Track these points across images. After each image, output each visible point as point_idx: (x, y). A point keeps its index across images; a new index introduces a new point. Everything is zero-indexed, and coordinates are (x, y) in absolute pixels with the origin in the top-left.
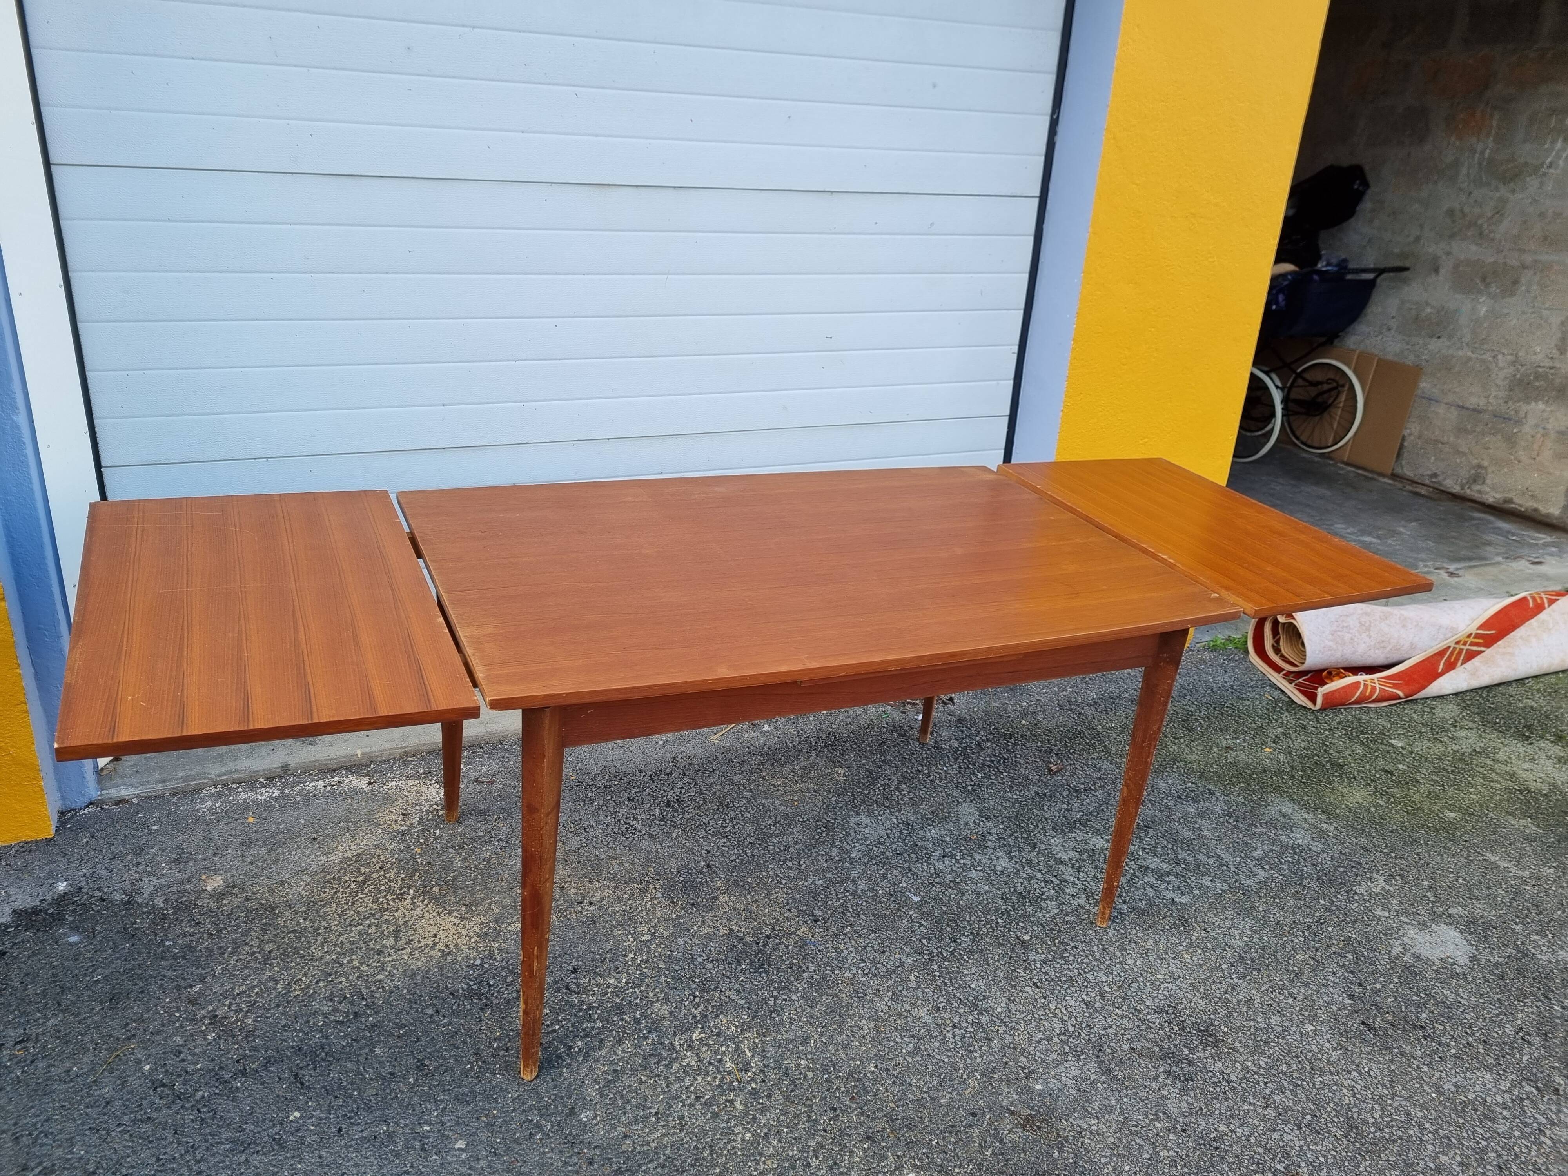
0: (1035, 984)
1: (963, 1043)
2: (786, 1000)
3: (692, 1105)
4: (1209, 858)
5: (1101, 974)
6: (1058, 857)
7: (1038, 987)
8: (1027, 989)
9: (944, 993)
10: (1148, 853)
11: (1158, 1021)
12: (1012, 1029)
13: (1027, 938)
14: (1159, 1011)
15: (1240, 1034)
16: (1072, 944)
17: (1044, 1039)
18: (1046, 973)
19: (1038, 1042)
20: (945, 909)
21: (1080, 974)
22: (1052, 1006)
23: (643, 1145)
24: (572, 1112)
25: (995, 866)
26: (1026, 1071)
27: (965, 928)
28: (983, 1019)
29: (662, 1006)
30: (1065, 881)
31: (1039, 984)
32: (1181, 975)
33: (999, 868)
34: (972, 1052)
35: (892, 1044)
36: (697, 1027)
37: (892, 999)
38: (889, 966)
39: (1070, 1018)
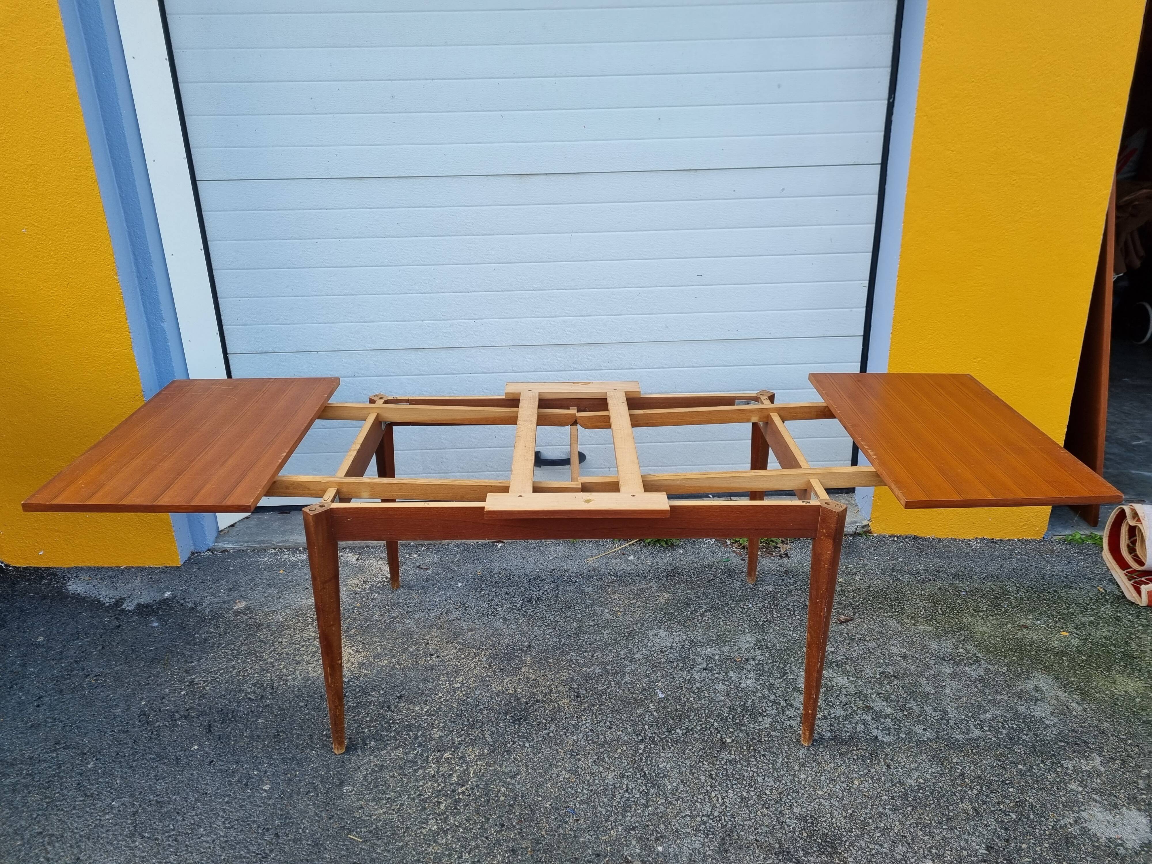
0: (711, 774)
1: (625, 804)
2: (520, 745)
3: (414, 799)
4: (935, 711)
5: (771, 779)
6: (798, 686)
7: (712, 778)
8: (703, 778)
9: (636, 766)
10: (880, 697)
11: (794, 825)
12: (670, 803)
13: (729, 740)
14: (802, 818)
15: (860, 852)
16: (763, 753)
17: (689, 816)
18: (726, 769)
19: (683, 817)
20: (678, 707)
21: (753, 776)
22: (713, 794)
23: (367, 816)
24: (341, 784)
25: (740, 683)
26: (659, 835)
27: (684, 723)
28: (652, 791)
29: (438, 731)
30: (792, 705)
31: (714, 776)
32: (840, 796)
33: (743, 686)
34: (627, 811)
35: (573, 792)
36: (451, 750)
37: (594, 762)
38: (608, 738)
39: (721, 806)
